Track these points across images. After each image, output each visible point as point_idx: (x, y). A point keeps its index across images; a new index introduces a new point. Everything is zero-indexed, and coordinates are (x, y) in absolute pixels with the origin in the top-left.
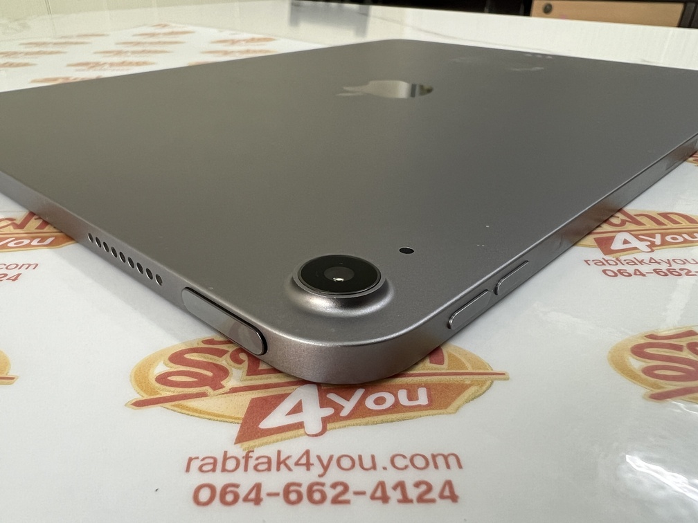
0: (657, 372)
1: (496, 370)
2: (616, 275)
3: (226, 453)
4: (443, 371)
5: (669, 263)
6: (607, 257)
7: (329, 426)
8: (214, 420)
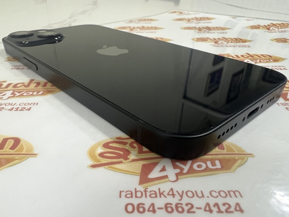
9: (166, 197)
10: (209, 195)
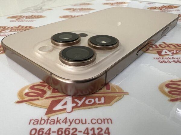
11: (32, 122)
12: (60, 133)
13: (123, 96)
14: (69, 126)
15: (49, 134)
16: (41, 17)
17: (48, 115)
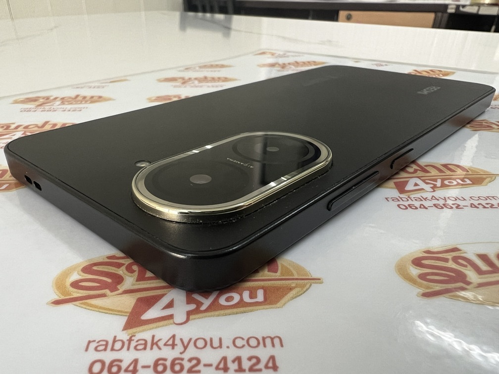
0: (428, 277)
1: (314, 276)
2: (407, 208)
3: (115, 337)
4: (276, 278)
5: (445, 200)
6: (402, 196)
7: (191, 317)
8: (109, 314)
9: (160, 348)
10: (231, 345)
11: (93, 345)
12: (160, 368)
13: (310, 286)
14: (181, 353)
15: (135, 370)
16: (100, 99)
17: (131, 331)
